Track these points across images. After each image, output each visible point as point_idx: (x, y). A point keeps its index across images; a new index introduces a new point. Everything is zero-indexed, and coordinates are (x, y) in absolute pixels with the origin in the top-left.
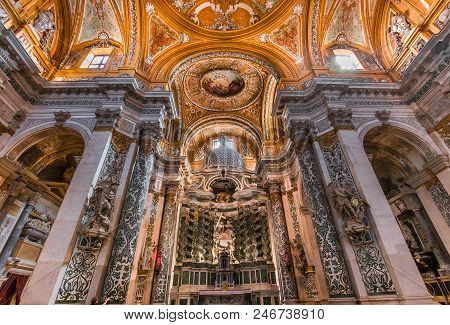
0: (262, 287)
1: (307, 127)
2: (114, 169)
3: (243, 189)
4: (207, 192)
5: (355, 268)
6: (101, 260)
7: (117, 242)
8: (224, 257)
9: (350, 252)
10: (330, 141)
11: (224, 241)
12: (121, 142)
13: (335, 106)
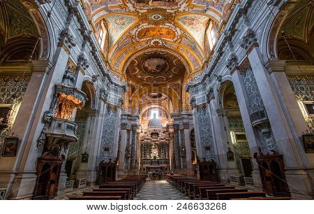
0: (165, 165)
1: (178, 125)
2: (128, 140)
3: (162, 135)
4: (149, 137)
5: (182, 163)
6: (129, 161)
7: (132, 157)
8: (155, 157)
9: (181, 159)
10: (182, 131)
11: (155, 152)
12: (128, 131)
13: (185, 121)
